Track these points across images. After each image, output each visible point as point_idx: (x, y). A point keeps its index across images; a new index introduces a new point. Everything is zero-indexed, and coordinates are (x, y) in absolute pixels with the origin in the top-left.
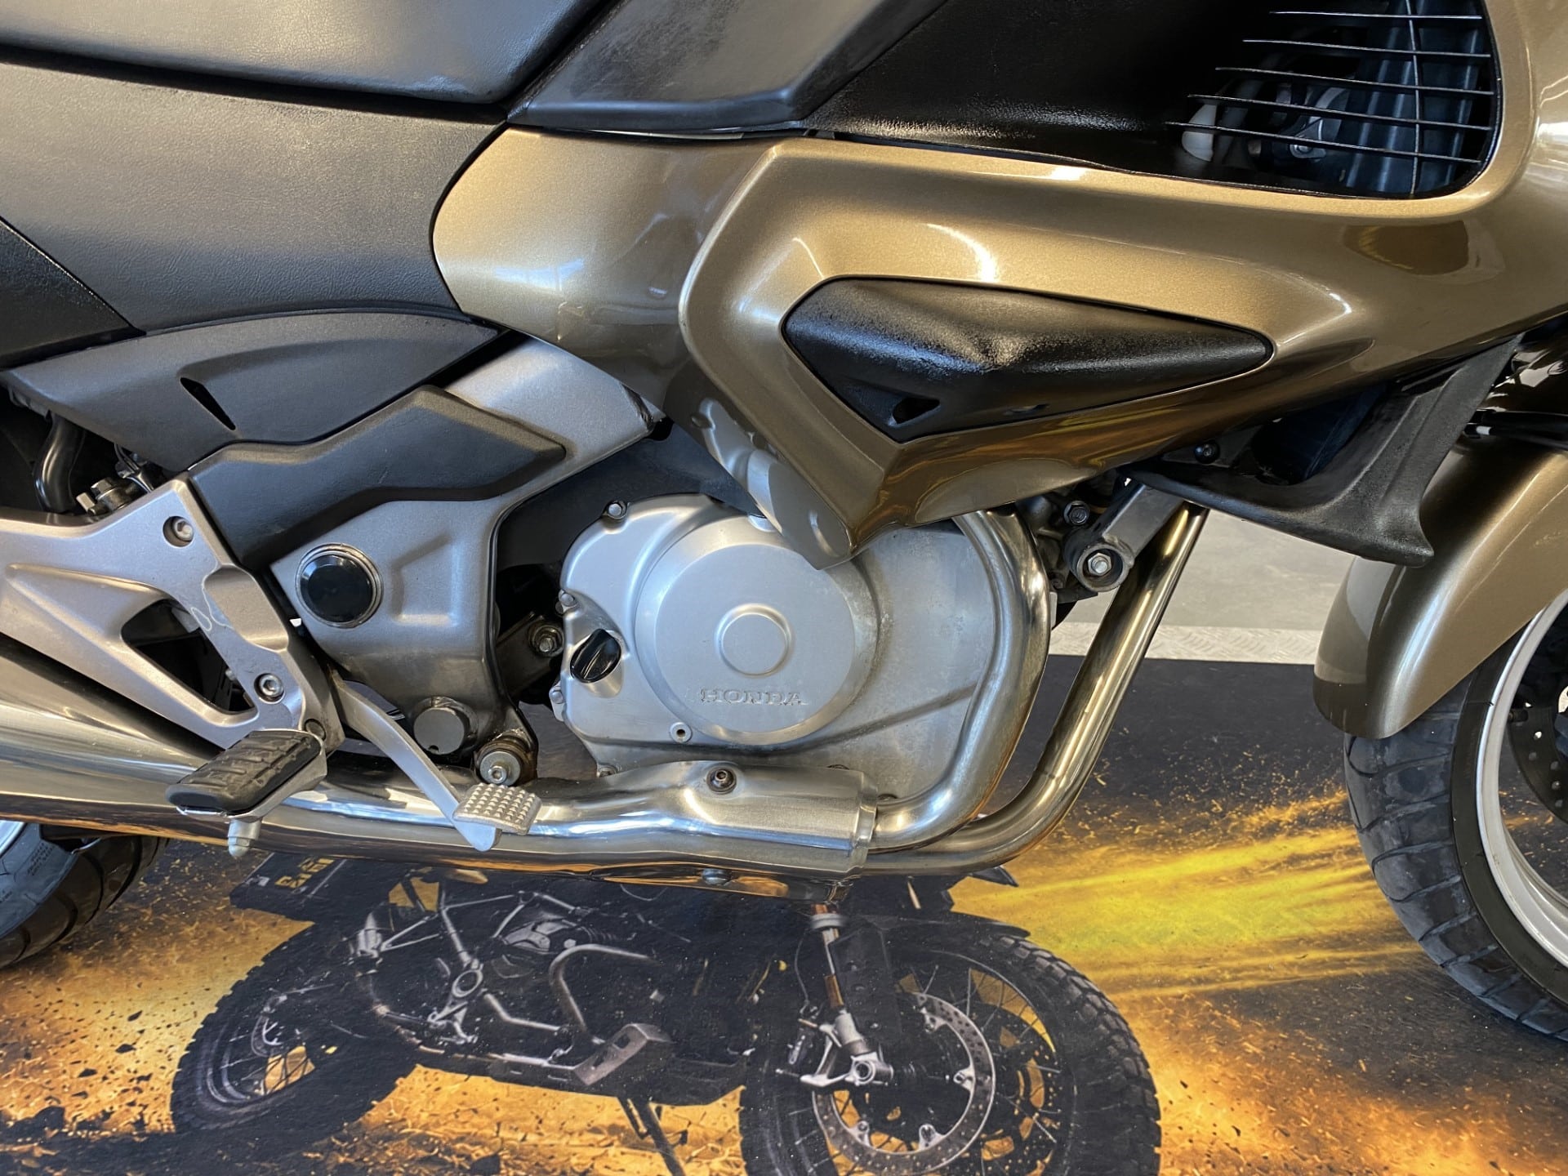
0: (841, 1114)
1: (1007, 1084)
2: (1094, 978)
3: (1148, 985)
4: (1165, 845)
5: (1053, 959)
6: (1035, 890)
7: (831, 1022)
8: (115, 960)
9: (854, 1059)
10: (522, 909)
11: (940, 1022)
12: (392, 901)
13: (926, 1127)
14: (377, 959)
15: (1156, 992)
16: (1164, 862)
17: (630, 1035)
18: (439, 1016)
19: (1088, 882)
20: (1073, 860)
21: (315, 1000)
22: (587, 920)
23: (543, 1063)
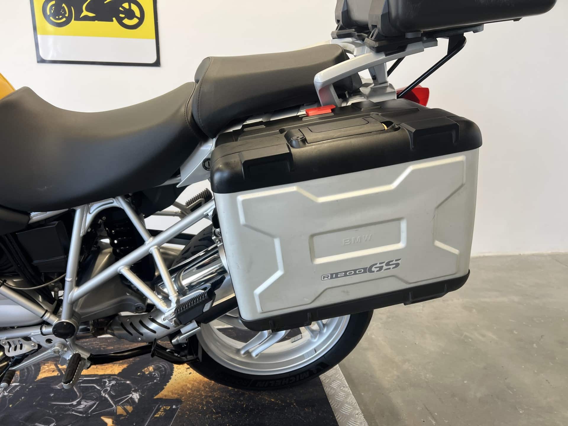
10: (89, 410)
12: (131, 407)
14: (133, 392)
22: (69, 410)
23: (85, 379)
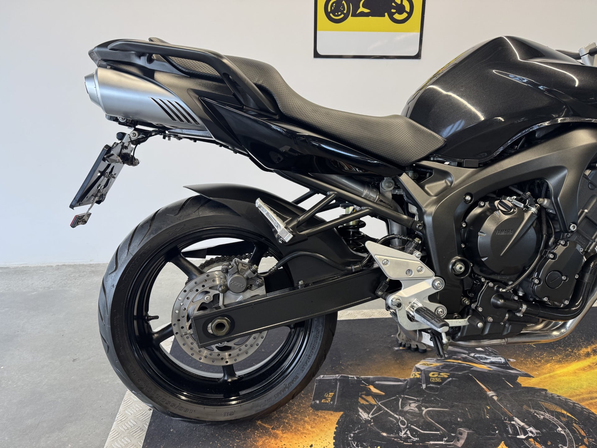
0: (535, 445)
1: (573, 431)
2: (574, 399)
3: (587, 400)
4: (564, 361)
5: (558, 396)
6: (540, 377)
7: (514, 421)
8: (291, 430)
9: (527, 430)
10: (402, 400)
11: (542, 417)
12: (361, 403)
13: (560, 445)
14: (371, 420)
15: (591, 401)
16: (567, 366)
17: (462, 432)
18: (403, 434)
19: (552, 374)
20: (543, 369)
21: (362, 434)
22: (423, 401)
